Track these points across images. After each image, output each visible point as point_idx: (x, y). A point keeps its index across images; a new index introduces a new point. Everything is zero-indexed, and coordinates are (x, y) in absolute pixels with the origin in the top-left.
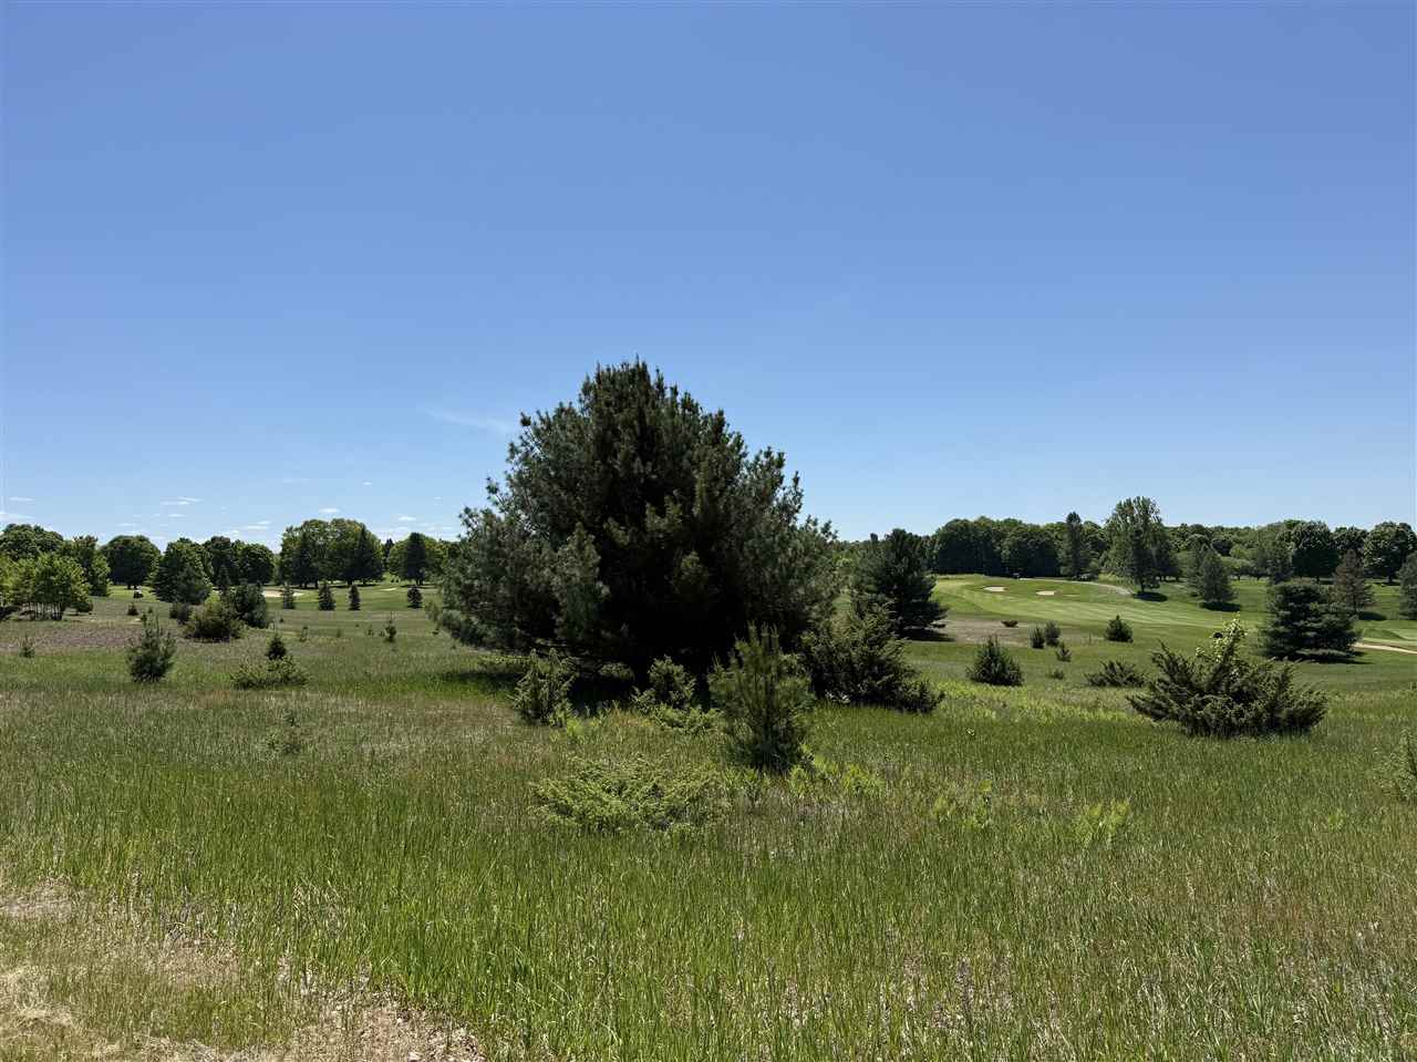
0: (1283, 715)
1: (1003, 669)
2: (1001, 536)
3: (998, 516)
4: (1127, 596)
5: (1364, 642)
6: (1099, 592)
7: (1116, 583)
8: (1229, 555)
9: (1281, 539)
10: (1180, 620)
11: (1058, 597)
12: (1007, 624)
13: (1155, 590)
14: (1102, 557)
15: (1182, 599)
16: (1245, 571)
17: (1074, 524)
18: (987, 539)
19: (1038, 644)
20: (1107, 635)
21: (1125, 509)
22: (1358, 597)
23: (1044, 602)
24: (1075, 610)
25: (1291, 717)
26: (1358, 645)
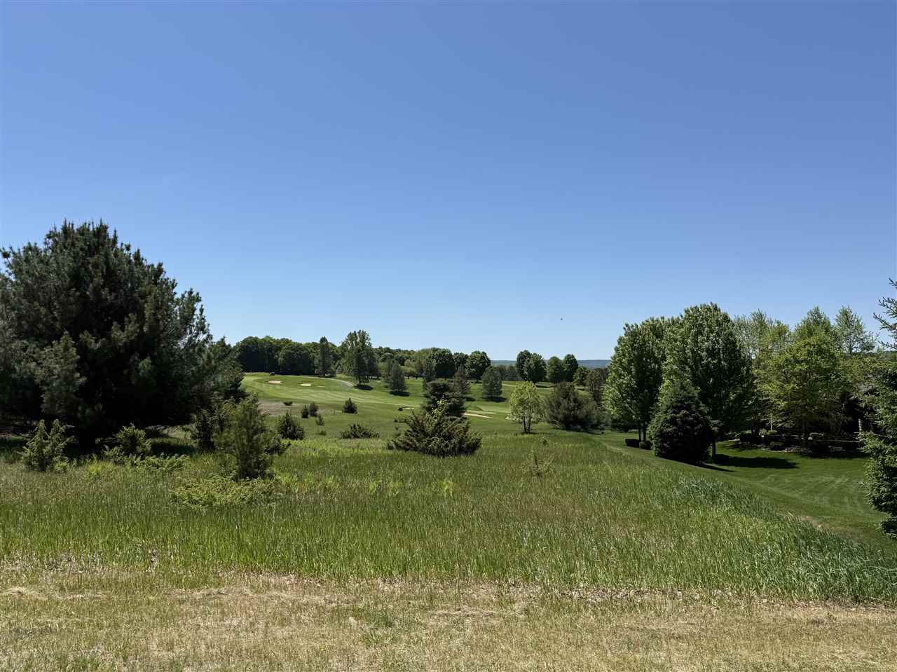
0: (464, 446)
1: (294, 431)
2: (279, 349)
3: (277, 336)
4: (352, 387)
5: (470, 413)
6: (336, 384)
7: (346, 380)
8: (404, 365)
9: (430, 357)
10: (380, 401)
11: (313, 387)
12: (286, 404)
13: (366, 384)
14: (337, 363)
15: (380, 388)
16: (411, 374)
17: (324, 343)
18: (270, 350)
19: (305, 416)
20: (343, 409)
21: (352, 337)
22: (464, 389)
23: (305, 391)
24: (323, 395)
25: (468, 447)
26: (465, 414)
